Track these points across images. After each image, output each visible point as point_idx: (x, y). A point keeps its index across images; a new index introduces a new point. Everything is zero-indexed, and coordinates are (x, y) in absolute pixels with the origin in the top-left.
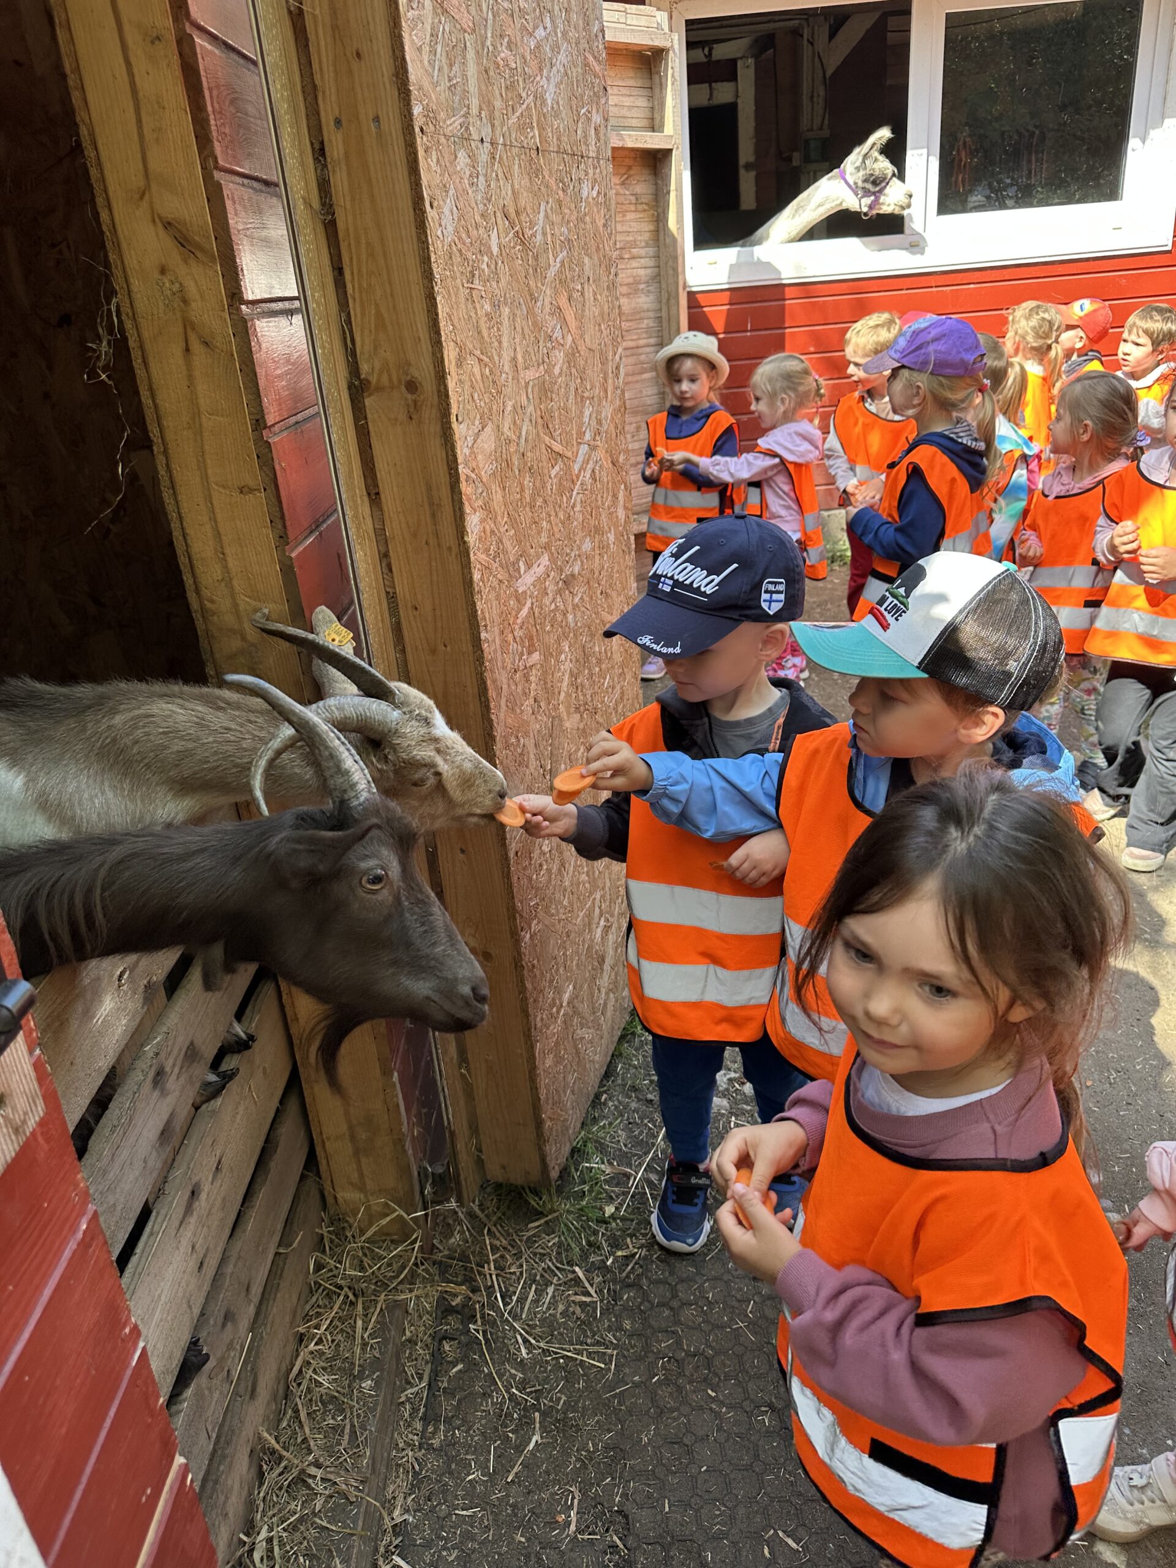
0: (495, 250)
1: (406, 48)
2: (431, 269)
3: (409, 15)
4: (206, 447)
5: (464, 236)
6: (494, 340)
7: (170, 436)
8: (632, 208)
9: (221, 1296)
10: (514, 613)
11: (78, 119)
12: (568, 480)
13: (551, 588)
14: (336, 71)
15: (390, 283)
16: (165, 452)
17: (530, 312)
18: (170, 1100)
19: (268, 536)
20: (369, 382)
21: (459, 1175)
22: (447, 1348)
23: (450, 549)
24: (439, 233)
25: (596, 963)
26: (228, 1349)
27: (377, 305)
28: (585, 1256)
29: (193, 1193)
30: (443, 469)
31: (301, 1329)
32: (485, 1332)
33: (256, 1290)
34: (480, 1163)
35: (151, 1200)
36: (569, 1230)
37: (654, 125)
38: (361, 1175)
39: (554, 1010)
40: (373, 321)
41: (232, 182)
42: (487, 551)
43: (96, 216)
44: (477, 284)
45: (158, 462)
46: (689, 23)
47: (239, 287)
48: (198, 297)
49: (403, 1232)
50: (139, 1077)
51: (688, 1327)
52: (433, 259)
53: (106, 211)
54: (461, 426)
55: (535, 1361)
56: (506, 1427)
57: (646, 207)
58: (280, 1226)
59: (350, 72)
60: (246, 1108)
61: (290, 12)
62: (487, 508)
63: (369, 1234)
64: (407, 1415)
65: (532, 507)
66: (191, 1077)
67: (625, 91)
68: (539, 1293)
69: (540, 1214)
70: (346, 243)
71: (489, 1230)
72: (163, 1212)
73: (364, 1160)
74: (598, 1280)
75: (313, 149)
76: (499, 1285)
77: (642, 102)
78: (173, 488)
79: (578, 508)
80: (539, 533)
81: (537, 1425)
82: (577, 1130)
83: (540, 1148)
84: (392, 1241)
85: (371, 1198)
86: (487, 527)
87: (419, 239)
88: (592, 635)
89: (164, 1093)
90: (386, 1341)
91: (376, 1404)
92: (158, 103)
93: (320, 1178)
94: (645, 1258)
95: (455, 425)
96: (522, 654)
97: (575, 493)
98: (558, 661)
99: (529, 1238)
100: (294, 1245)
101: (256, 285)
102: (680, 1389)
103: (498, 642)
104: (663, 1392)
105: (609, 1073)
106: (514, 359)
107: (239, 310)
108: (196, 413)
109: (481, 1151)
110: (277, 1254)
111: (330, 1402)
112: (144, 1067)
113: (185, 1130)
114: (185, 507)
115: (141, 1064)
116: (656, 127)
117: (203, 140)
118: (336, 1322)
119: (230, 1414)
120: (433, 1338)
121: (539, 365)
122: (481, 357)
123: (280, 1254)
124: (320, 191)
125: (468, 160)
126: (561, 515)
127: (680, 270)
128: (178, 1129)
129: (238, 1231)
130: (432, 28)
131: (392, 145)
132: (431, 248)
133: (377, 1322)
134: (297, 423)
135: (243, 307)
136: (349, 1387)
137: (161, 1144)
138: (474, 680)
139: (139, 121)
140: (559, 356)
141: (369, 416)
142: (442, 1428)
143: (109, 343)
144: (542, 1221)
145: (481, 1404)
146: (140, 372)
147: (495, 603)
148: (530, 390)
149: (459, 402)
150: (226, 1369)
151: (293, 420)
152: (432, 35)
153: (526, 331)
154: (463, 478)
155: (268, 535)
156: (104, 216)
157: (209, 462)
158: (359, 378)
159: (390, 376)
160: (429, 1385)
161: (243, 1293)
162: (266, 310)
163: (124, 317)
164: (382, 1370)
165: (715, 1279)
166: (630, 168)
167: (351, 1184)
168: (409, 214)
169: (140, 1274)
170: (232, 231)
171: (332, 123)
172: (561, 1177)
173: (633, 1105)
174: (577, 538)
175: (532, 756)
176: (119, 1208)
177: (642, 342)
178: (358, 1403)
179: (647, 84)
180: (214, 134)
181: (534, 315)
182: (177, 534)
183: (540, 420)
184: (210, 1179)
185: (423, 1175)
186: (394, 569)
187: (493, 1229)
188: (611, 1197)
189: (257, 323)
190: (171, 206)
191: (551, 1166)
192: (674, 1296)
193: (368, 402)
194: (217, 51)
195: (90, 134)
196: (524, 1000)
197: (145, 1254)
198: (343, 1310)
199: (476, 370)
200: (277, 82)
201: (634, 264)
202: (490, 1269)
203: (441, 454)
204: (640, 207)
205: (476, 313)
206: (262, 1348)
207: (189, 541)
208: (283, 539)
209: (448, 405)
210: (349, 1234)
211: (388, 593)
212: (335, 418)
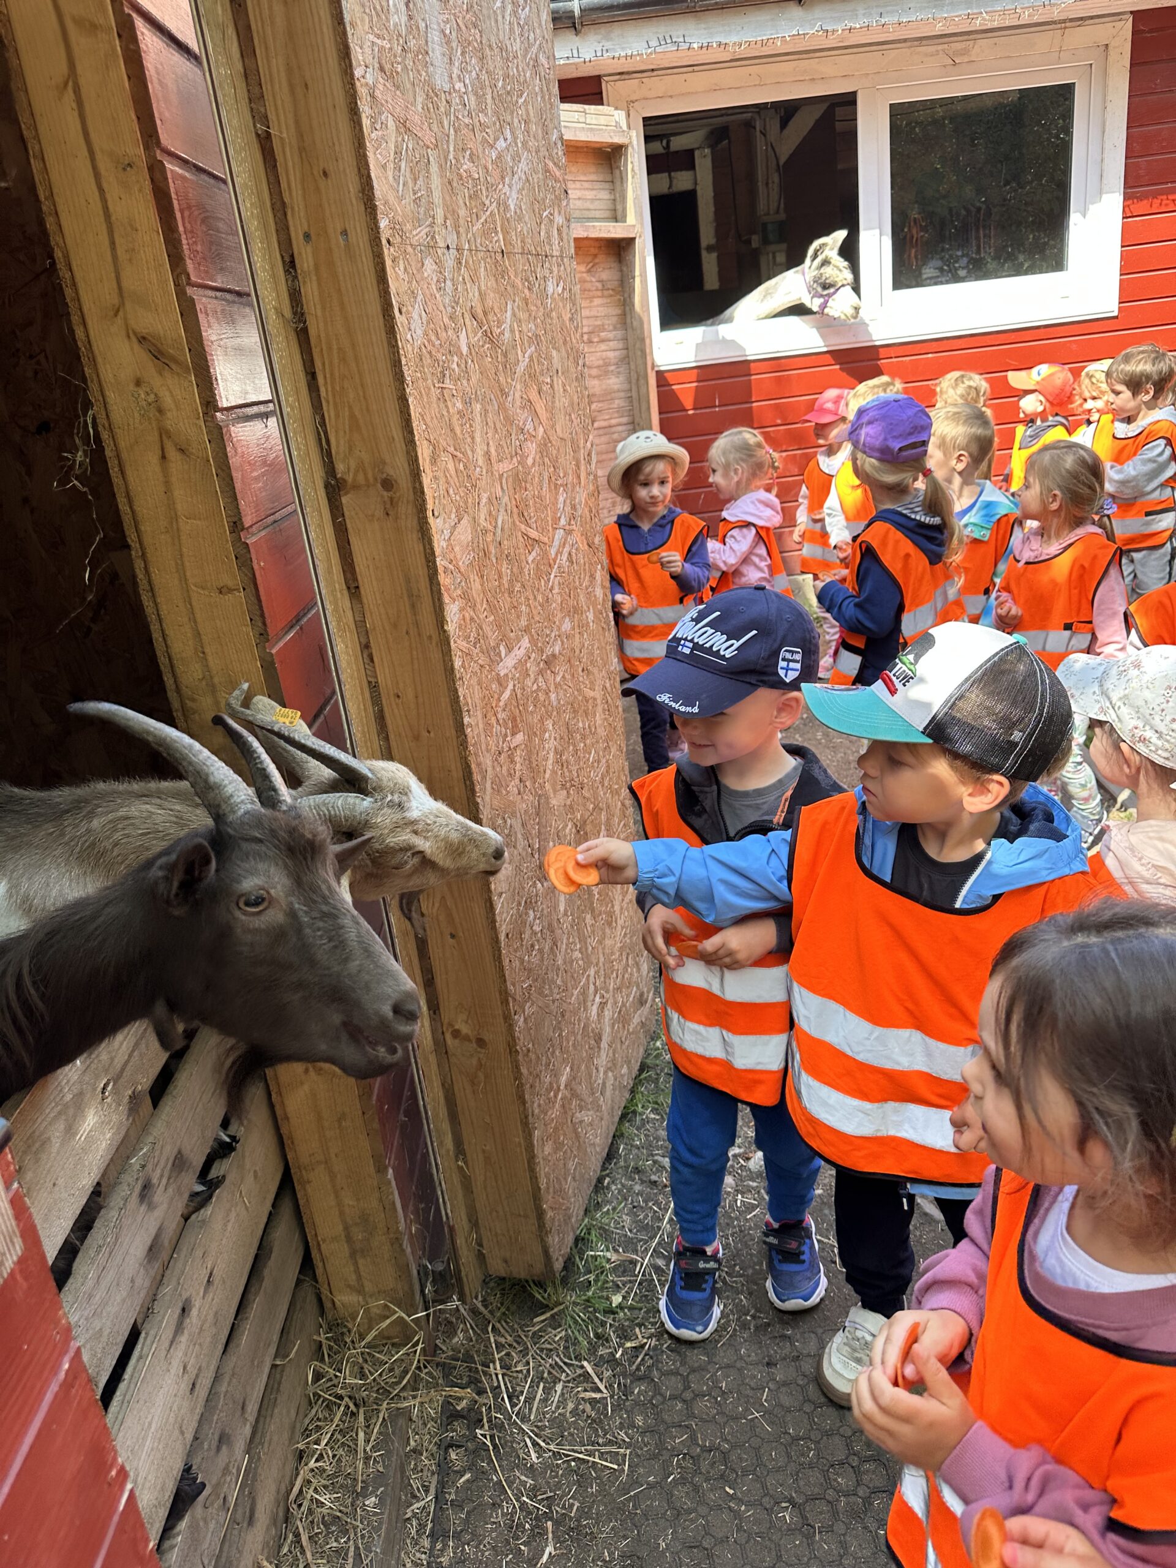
0: (465, 350)
1: (371, 166)
2: (402, 371)
3: (373, 135)
4: (184, 550)
5: (433, 338)
6: (467, 436)
7: (147, 540)
8: (599, 293)
9: (215, 1418)
10: (496, 696)
11: (52, 243)
12: (546, 564)
13: (533, 669)
14: (304, 189)
15: (362, 385)
16: (144, 556)
17: (502, 407)
18: (159, 1213)
19: (248, 635)
20: (345, 481)
21: (460, 1271)
22: (453, 1456)
23: (430, 638)
24: (409, 337)
25: (593, 1042)
26: (224, 1475)
27: (350, 407)
28: (593, 1349)
29: (183, 1310)
30: (420, 561)
31: (301, 1446)
32: (492, 1437)
33: (252, 1408)
34: (481, 1257)
35: (139, 1321)
36: (576, 1322)
37: (616, 215)
38: (359, 1277)
39: (552, 1094)
40: (347, 422)
41: (205, 296)
42: (467, 638)
43: (72, 331)
44: (448, 384)
45: (136, 566)
46: (645, 119)
47: (213, 396)
48: (173, 406)
49: (402, 1335)
50: (125, 1192)
51: (702, 1420)
52: (403, 362)
53: (82, 328)
54: (438, 520)
55: (546, 1466)
56: (518, 1539)
57: (611, 292)
58: (276, 1337)
59: (318, 189)
60: (238, 1215)
61: (258, 135)
62: (466, 596)
63: (369, 1338)
64: (413, 1532)
65: (511, 592)
66: (179, 1188)
67: (586, 185)
68: (548, 1391)
69: (546, 1308)
70: (318, 350)
71: (493, 1327)
72: (152, 1332)
73: (361, 1262)
74: (608, 1374)
75: (284, 262)
76: (505, 1384)
77: (605, 195)
78: (152, 589)
79: (556, 591)
80: (518, 617)
81: (550, 1535)
82: (580, 1217)
83: (542, 1240)
84: (393, 1345)
85: (369, 1300)
86: (467, 615)
87: (389, 343)
88: (575, 712)
89: (151, 1207)
90: (389, 1452)
91: (380, 1523)
92: (131, 226)
93: (317, 1282)
94: (655, 1348)
95: (431, 520)
96: (506, 735)
97: (552, 576)
98: (542, 740)
99: (534, 1333)
100: (292, 1356)
101: (231, 392)
102: (696, 1488)
103: (481, 726)
104: (680, 1492)
105: (611, 1155)
106: (487, 454)
107: (214, 417)
108: (174, 518)
109: (480, 1245)
110: (274, 1366)
111: (332, 1524)
112: (130, 1180)
113: (174, 1241)
114: (164, 609)
115: (128, 1178)
116: (619, 217)
117: (176, 259)
118: (337, 1436)
119: (227, 1544)
120: (439, 1448)
121: (512, 457)
122: (455, 453)
123: (277, 1366)
124: (291, 300)
125: (435, 267)
126: (540, 598)
127: (648, 351)
128: (166, 1243)
129: (231, 1345)
130: (397, 147)
131: (360, 256)
132: (401, 352)
133: (380, 1433)
134: (275, 522)
135: (218, 414)
136: (352, 1505)
137: (149, 1262)
138: (459, 764)
139: (113, 243)
140: (531, 448)
141: (346, 513)
142: (451, 1544)
143: (85, 452)
144: (548, 1315)
145: (491, 1516)
146: (116, 479)
147: (477, 687)
148: (504, 481)
149: (434, 498)
150: (222, 1496)
151: (272, 518)
152: (396, 153)
153: (498, 425)
154: (440, 570)
155: (248, 633)
156: (79, 333)
157: (187, 564)
158: (335, 477)
159: (365, 474)
160: (436, 1498)
161: (239, 1413)
162: (241, 415)
163: (100, 428)
164: (386, 1486)
165: (728, 1366)
166: (595, 256)
167: (349, 1286)
168: (379, 322)
169: (129, 1402)
170: (205, 343)
171: (301, 237)
172: (565, 1268)
173: (637, 1188)
174: (556, 620)
175: (519, 836)
176: (106, 1333)
177: (613, 422)
178: (362, 1523)
179: (609, 178)
180: (186, 252)
181: (505, 410)
182: (156, 635)
183: (515, 510)
184: (201, 1294)
185: (423, 1272)
186: (375, 659)
187: (498, 1325)
188: (618, 1286)
189: (232, 428)
190: (146, 321)
191: (554, 1257)
192: (687, 1387)
193: (344, 500)
194: (187, 175)
195: (64, 257)
196: (520, 1086)
197: (134, 1380)
198: (344, 1422)
199: (451, 466)
200: (247, 201)
201: (603, 347)
202: (496, 1368)
203: (418, 548)
204: (606, 293)
205: (448, 412)
206: (260, 1470)
207: (169, 642)
208: (263, 636)
209: (424, 501)
210: (348, 1340)
211: (370, 683)
212: (312, 517)
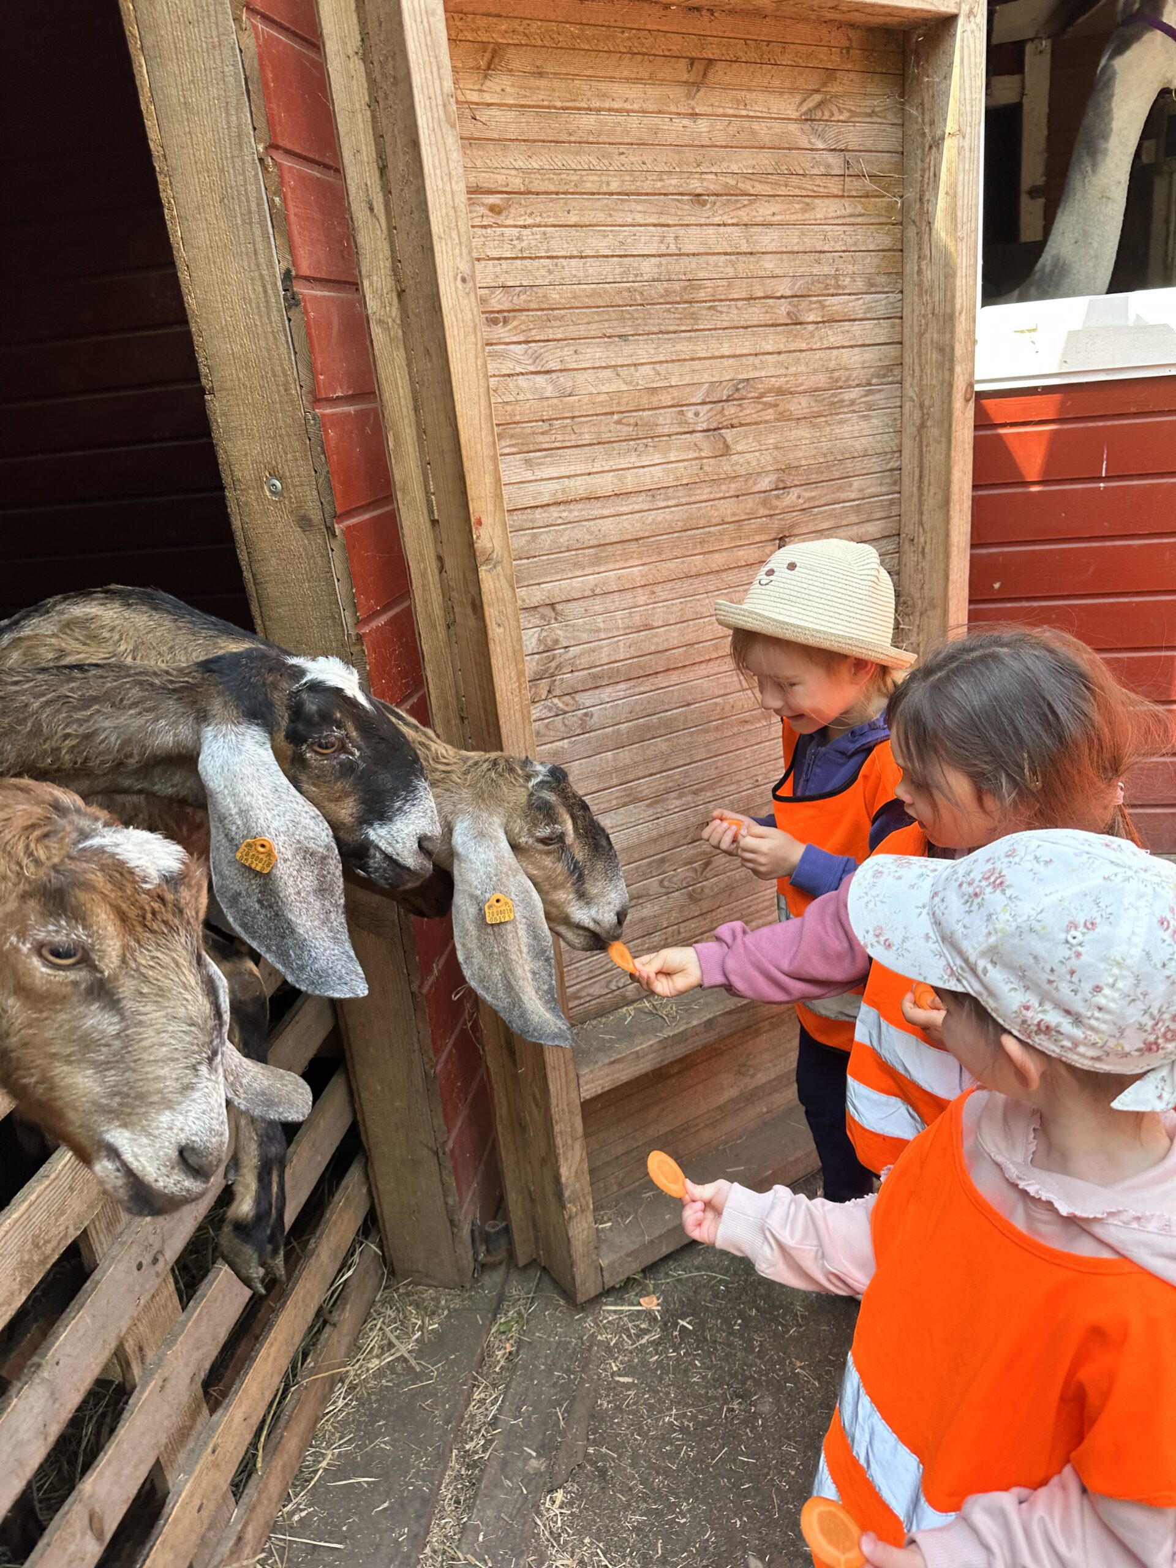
8: (833, 186)
201: (833, 336)
204: (853, 185)
